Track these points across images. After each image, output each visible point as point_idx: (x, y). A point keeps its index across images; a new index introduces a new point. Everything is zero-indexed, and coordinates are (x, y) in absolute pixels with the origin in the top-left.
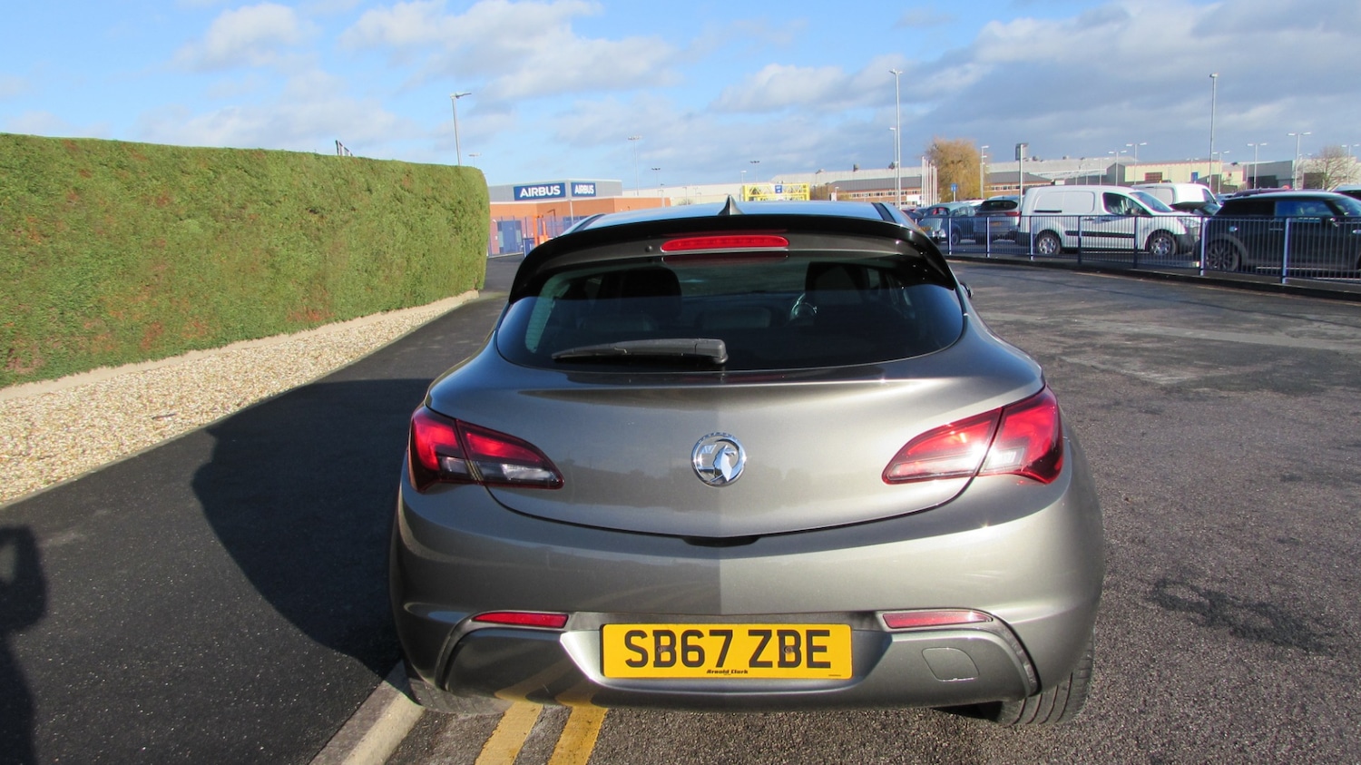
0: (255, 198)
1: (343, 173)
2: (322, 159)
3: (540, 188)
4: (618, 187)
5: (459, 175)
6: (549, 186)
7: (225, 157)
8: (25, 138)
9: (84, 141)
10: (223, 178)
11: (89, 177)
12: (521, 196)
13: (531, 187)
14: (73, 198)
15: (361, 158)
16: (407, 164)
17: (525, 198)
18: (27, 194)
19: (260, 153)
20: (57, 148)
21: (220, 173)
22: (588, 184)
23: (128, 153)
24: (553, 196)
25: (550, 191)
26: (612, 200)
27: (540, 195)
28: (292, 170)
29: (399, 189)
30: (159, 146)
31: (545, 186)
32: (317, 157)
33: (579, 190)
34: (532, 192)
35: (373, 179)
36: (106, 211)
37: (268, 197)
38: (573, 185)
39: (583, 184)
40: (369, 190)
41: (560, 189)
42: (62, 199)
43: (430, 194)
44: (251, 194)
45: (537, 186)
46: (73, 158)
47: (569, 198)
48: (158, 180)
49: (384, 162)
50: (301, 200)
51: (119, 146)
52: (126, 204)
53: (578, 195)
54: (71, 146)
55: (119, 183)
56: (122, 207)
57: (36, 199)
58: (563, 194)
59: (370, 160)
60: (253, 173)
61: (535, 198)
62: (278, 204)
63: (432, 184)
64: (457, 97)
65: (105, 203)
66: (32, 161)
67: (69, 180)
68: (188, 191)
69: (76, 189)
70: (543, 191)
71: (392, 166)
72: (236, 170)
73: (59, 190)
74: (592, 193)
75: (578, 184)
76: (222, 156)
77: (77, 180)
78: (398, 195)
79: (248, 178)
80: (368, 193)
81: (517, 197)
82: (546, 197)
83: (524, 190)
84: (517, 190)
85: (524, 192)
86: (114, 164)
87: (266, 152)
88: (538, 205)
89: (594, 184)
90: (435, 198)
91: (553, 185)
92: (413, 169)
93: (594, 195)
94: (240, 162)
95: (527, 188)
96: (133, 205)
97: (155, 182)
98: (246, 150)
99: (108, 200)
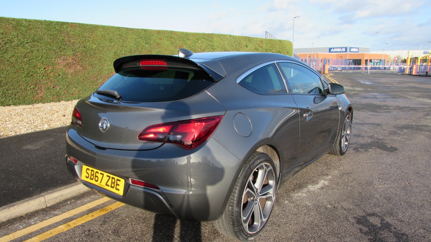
0: (208, 47)
1: (239, 41)
2: (232, 37)
3: (338, 49)
4: (367, 50)
5: (281, 43)
6: (342, 48)
7: (201, 35)
8: (147, 30)
9: (162, 31)
10: (199, 41)
11: (162, 40)
12: (331, 51)
13: (335, 48)
14: (157, 46)
15: (245, 37)
16: (262, 39)
17: (332, 52)
18: (145, 44)
19: (212, 35)
20: (155, 32)
21: (199, 40)
22: (356, 48)
23: (173, 34)
24: (342, 52)
25: (341, 50)
26: (364, 54)
27: (338, 51)
28: (221, 40)
29: (258, 46)
30: (182, 32)
31: (340, 48)
32: (231, 36)
33: (352, 50)
34: (335, 50)
35: (249, 43)
36: (165, 49)
37: (212, 47)
38: (350, 48)
39: (354, 48)
40: (247, 46)
41: (345, 49)
42: (154, 46)
43: (269, 48)
44: (207, 46)
45: (337, 48)
46: (158, 35)
47: (348, 52)
48: (180, 42)
49: (253, 38)
50: (223, 49)
51: (172, 32)
52: (171, 48)
53: (352, 52)
54: (158, 32)
55: (169, 42)
56: (169, 48)
57: (147, 45)
58: (346, 51)
59: (248, 37)
60: (209, 40)
61: (336, 52)
62: (215, 49)
63: (270, 45)
64: (295, 18)
65: (165, 47)
66: (148, 36)
67: (156, 41)
68: (188, 45)
69: (158, 43)
70: (339, 50)
71: (256, 39)
72: (204, 39)
73: (153, 43)
74: (357, 51)
75: (352, 48)
76: (200, 35)
77: (158, 41)
78: (257, 48)
79: (207, 42)
80: (246, 47)
81: (330, 52)
82: (340, 52)
83: (332, 49)
84: (330, 49)
85: (332, 50)
86: (169, 37)
87: (214, 34)
88: (336, 54)
89: (358, 48)
90: (270, 50)
91: (343, 48)
92: (264, 40)
93: (358, 52)
94: (205, 37)
95: (334, 48)
96: (173, 48)
97: (179, 42)
98: (208, 34)
99: (166, 47)
